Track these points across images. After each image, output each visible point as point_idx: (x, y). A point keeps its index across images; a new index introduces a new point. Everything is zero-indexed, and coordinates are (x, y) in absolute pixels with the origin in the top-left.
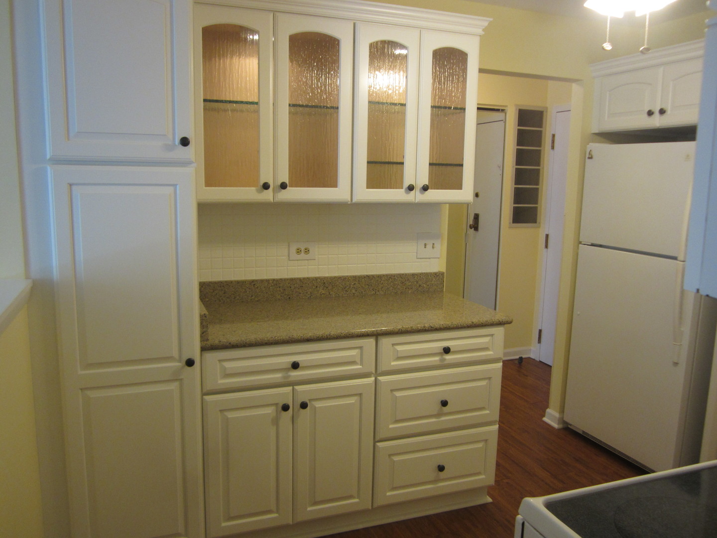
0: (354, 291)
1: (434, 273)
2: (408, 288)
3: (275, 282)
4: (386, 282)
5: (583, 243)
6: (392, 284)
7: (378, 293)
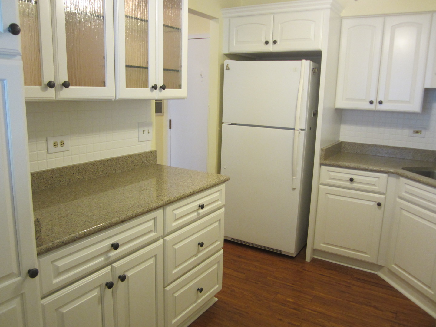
0: (101, 173)
1: (151, 152)
2: (136, 165)
3: (39, 175)
4: (122, 163)
5: (225, 123)
6: (126, 163)
7: (117, 172)
